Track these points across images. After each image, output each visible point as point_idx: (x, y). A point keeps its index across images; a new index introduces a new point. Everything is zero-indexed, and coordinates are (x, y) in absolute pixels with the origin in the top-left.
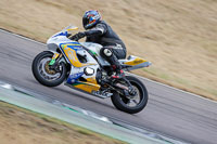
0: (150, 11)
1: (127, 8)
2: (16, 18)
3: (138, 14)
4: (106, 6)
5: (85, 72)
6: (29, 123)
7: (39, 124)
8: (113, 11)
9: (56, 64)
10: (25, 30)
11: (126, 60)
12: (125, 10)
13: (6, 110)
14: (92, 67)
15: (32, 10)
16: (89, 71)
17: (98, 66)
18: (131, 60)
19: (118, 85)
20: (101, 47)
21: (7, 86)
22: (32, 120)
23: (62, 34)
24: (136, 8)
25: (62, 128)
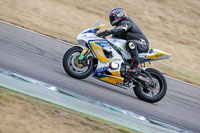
0: (183, 18)
1: (162, 15)
2: (61, 25)
3: (173, 22)
4: (143, 13)
5: (110, 67)
6: (73, 122)
7: (83, 123)
8: (150, 18)
9: (84, 59)
10: (69, 36)
11: (148, 54)
12: (161, 17)
13: (52, 110)
14: (117, 62)
15: (75, 18)
16: (114, 65)
17: (122, 61)
18: (152, 54)
19: (140, 77)
20: (125, 41)
21: (53, 88)
22: (76, 120)
23: (90, 31)
24: (171, 16)
25: (103, 127)
